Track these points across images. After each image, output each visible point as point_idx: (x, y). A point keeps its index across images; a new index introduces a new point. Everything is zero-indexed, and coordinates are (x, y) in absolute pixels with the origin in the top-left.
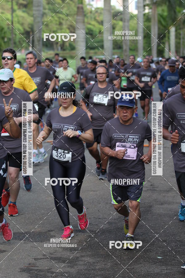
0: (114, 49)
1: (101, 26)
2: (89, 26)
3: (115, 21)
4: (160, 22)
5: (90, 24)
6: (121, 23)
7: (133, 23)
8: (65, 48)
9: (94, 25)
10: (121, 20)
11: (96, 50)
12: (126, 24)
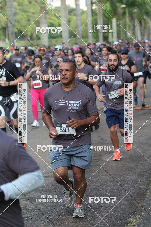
0: (70, 37)
1: (59, 21)
2: (51, 21)
3: (70, 16)
4: (104, 15)
5: (51, 19)
6: (75, 17)
7: (84, 17)
8: (33, 38)
9: (54, 20)
10: (75, 15)
11: (57, 39)
12: (79, 18)
